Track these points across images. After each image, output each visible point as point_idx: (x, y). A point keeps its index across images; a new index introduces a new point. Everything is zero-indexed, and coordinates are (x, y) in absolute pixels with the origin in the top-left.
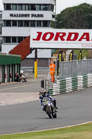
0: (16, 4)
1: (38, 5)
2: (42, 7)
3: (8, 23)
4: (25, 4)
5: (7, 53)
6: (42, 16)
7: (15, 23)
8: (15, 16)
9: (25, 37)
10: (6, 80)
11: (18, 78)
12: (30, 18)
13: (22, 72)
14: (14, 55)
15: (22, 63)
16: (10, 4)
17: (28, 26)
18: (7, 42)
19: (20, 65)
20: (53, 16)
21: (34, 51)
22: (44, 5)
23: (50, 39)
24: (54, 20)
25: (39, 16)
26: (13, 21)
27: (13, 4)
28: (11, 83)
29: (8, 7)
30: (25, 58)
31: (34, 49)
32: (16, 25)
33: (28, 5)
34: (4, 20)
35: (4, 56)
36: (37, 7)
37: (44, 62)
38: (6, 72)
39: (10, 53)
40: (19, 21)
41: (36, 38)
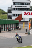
0: (17, 3)
1: (25, 3)
2: (26, 4)
3: (14, 9)
4: (20, 3)
5: (14, 20)
6: (26, 7)
7: (17, 9)
8: (17, 7)
9: (20, 14)
10: (14, 29)
11: (18, 28)
12: (22, 8)
13: (19, 26)
14: (16, 20)
15: (19, 23)
16: (15, 3)
17: (21, 10)
18: (14, 16)
19: (18, 24)
20: (30, 7)
21: (23, 19)
22: (27, 3)
23: (29, 15)
24: (30, 8)
25: (25, 7)
26: (16, 8)
27: (16, 3)
28: (15, 30)
29: (14, 4)
30: (20, 21)
31: (23, 18)
32: (17, 10)
33: (21, 3)
34: (13, 8)
35: (13, 21)
36: (25, 4)
37: (27, 23)
38: (14, 26)
39: (15, 19)
40: (18, 8)
41: (24, 14)
